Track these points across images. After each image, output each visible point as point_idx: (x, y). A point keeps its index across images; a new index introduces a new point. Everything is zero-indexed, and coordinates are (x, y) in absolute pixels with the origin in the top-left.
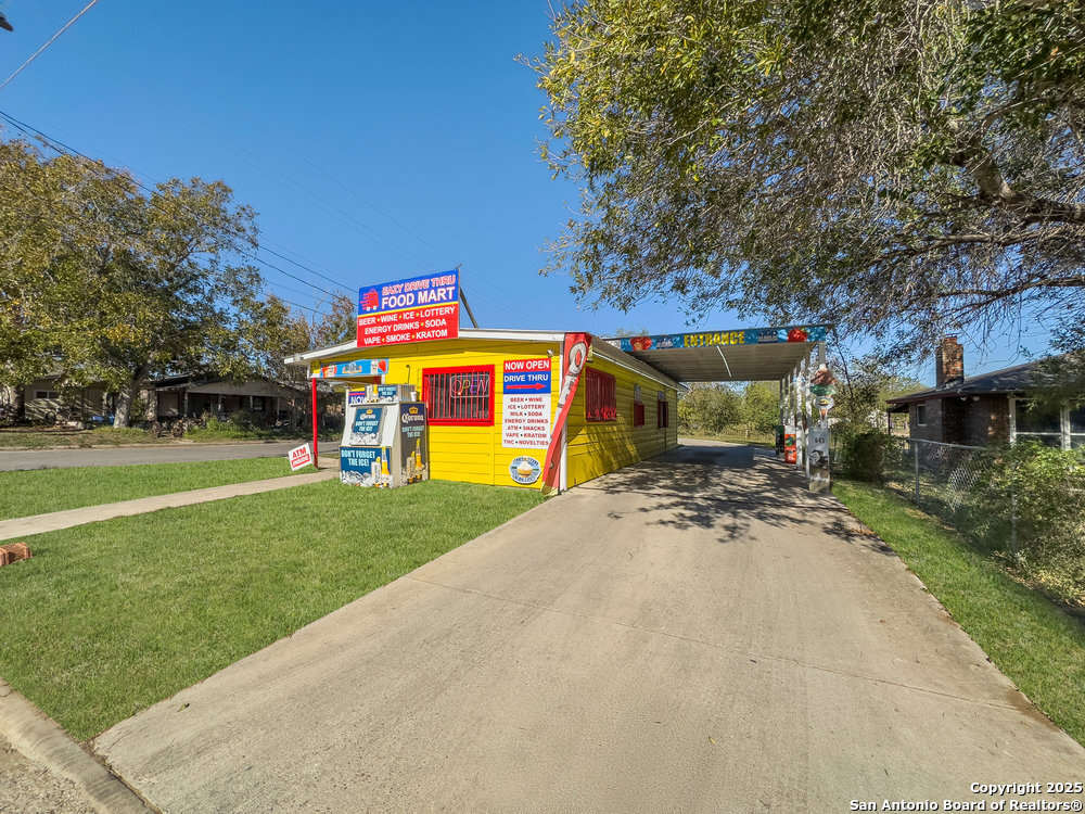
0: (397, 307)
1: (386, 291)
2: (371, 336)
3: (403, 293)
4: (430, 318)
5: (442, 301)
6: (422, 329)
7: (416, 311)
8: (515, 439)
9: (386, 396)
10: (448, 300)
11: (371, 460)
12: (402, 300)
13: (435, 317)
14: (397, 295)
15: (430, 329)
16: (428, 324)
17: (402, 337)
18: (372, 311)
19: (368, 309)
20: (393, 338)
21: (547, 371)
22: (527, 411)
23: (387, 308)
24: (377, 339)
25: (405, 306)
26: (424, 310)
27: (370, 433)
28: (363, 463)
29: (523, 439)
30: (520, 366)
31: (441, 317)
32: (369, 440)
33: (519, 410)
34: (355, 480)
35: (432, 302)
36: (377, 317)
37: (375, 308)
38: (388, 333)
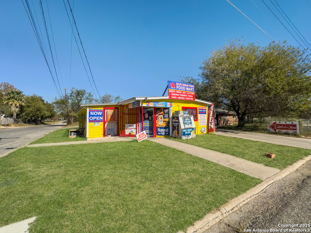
0: (181, 90)
1: (177, 83)
2: (174, 96)
3: (182, 86)
4: (189, 95)
5: (192, 91)
6: (188, 97)
7: (186, 92)
8: (201, 124)
9: (186, 114)
10: (193, 91)
11: (191, 131)
12: (182, 88)
13: (190, 95)
14: (181, 86)
15: (189, 97)
16: (189, 96)
17: (183, 98)
18: (173, 89)
19: (172, 88)
20: (180, 98)
21: (205, 110)
22: (203, 118)
23: (178, 89)
24: (176, 97)
25: (183, 90)
26: (188, 92)
27: (190, 124)
28: (189, 132)
29: (202, 123)
30: (201, 108)
31: (192, 95)
32: (190, 126)
33: (202, 117)
34: (186, 138)
35: (190, 91)
36: (175, 91)
37: (174, 88)
38: (178, 96)
